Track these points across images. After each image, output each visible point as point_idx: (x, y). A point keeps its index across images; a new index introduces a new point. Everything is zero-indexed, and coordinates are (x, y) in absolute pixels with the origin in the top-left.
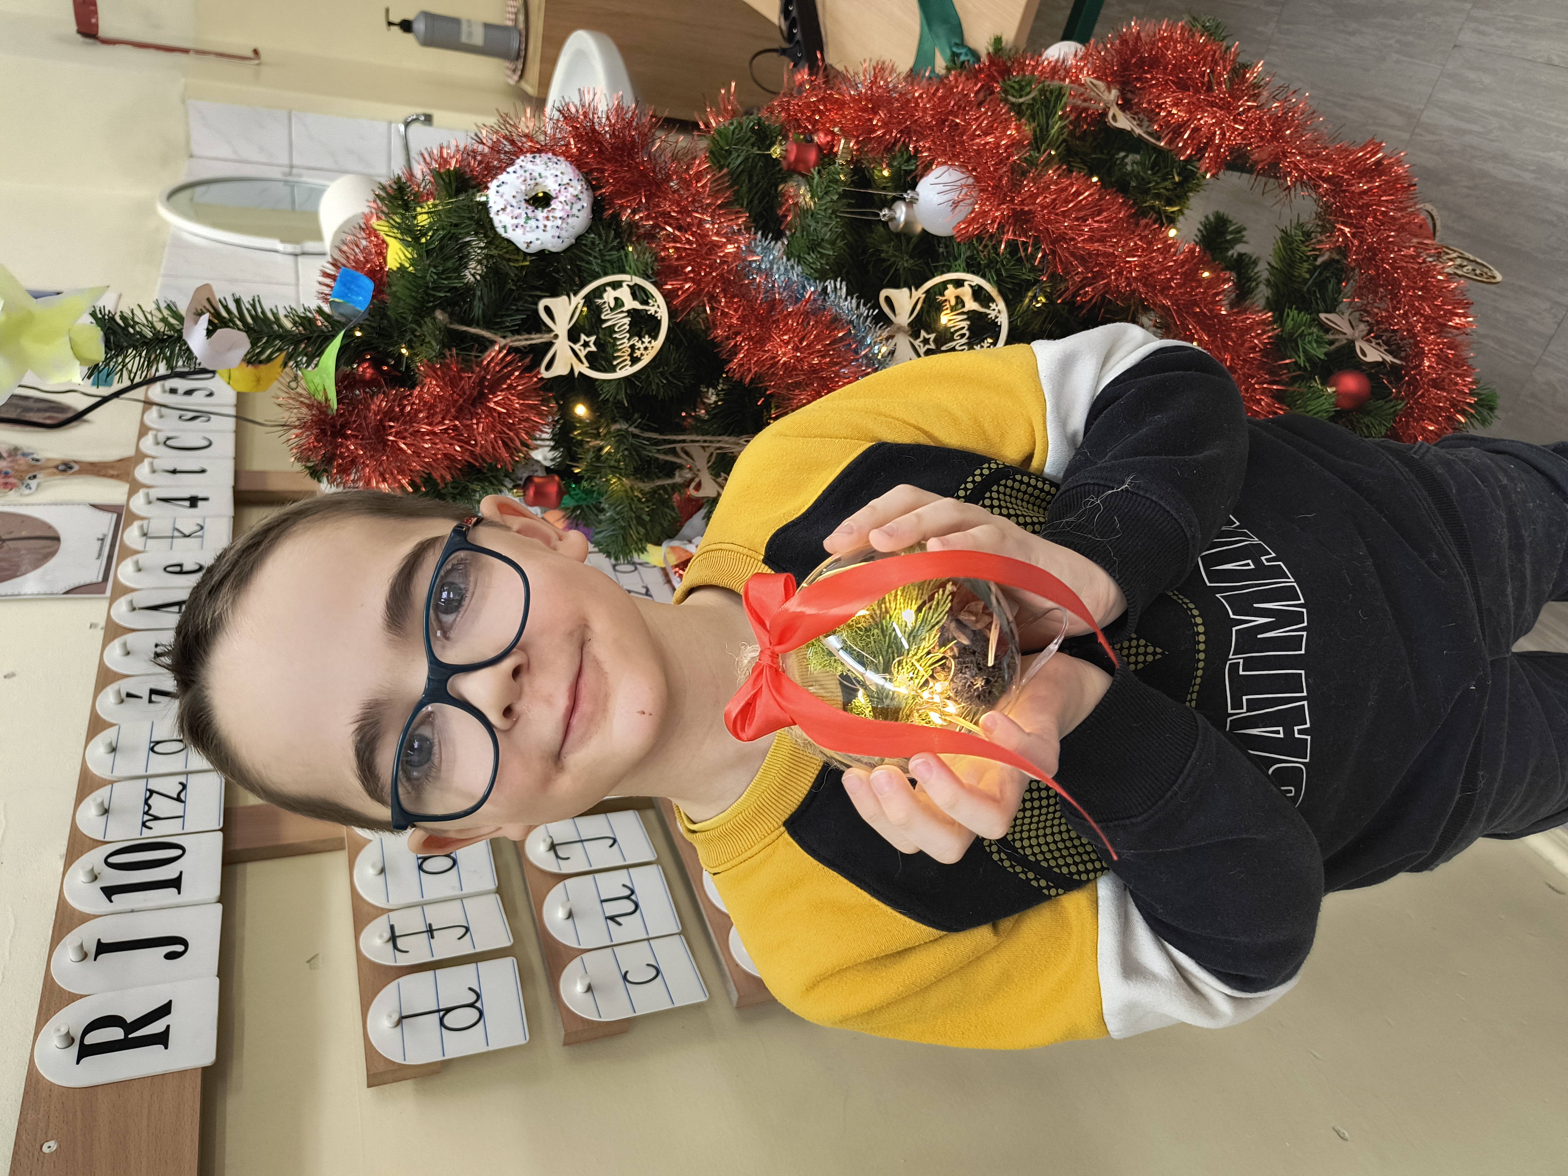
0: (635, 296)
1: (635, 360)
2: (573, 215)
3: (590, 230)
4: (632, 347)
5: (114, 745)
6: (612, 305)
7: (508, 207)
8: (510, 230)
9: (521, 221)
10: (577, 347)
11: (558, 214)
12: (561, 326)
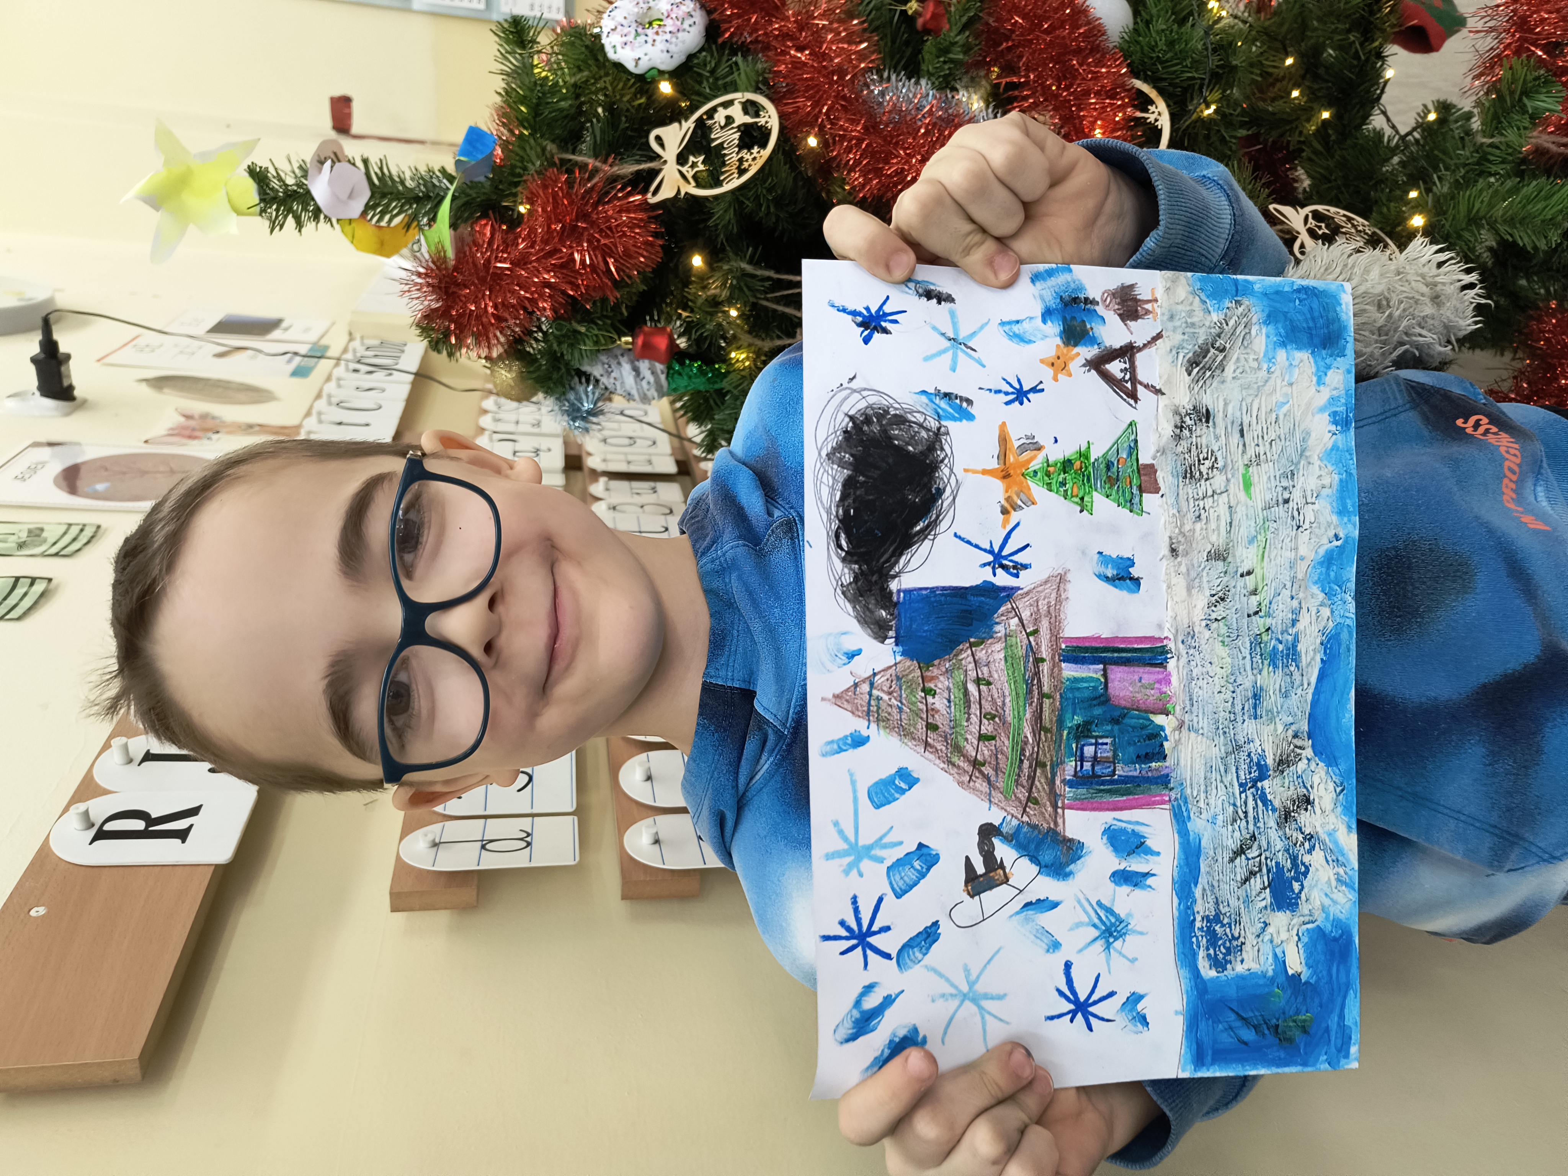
0: (746, 112)
1: (742, 172)
2: (684, 30)
3: (702, 50)
4: (741, 160)
6: (723, 124)
7: (619, 28)
8: (619, 49)
9: (630, 38)
10: (684, 169)
11: (668, 29)
12: (670, 153)
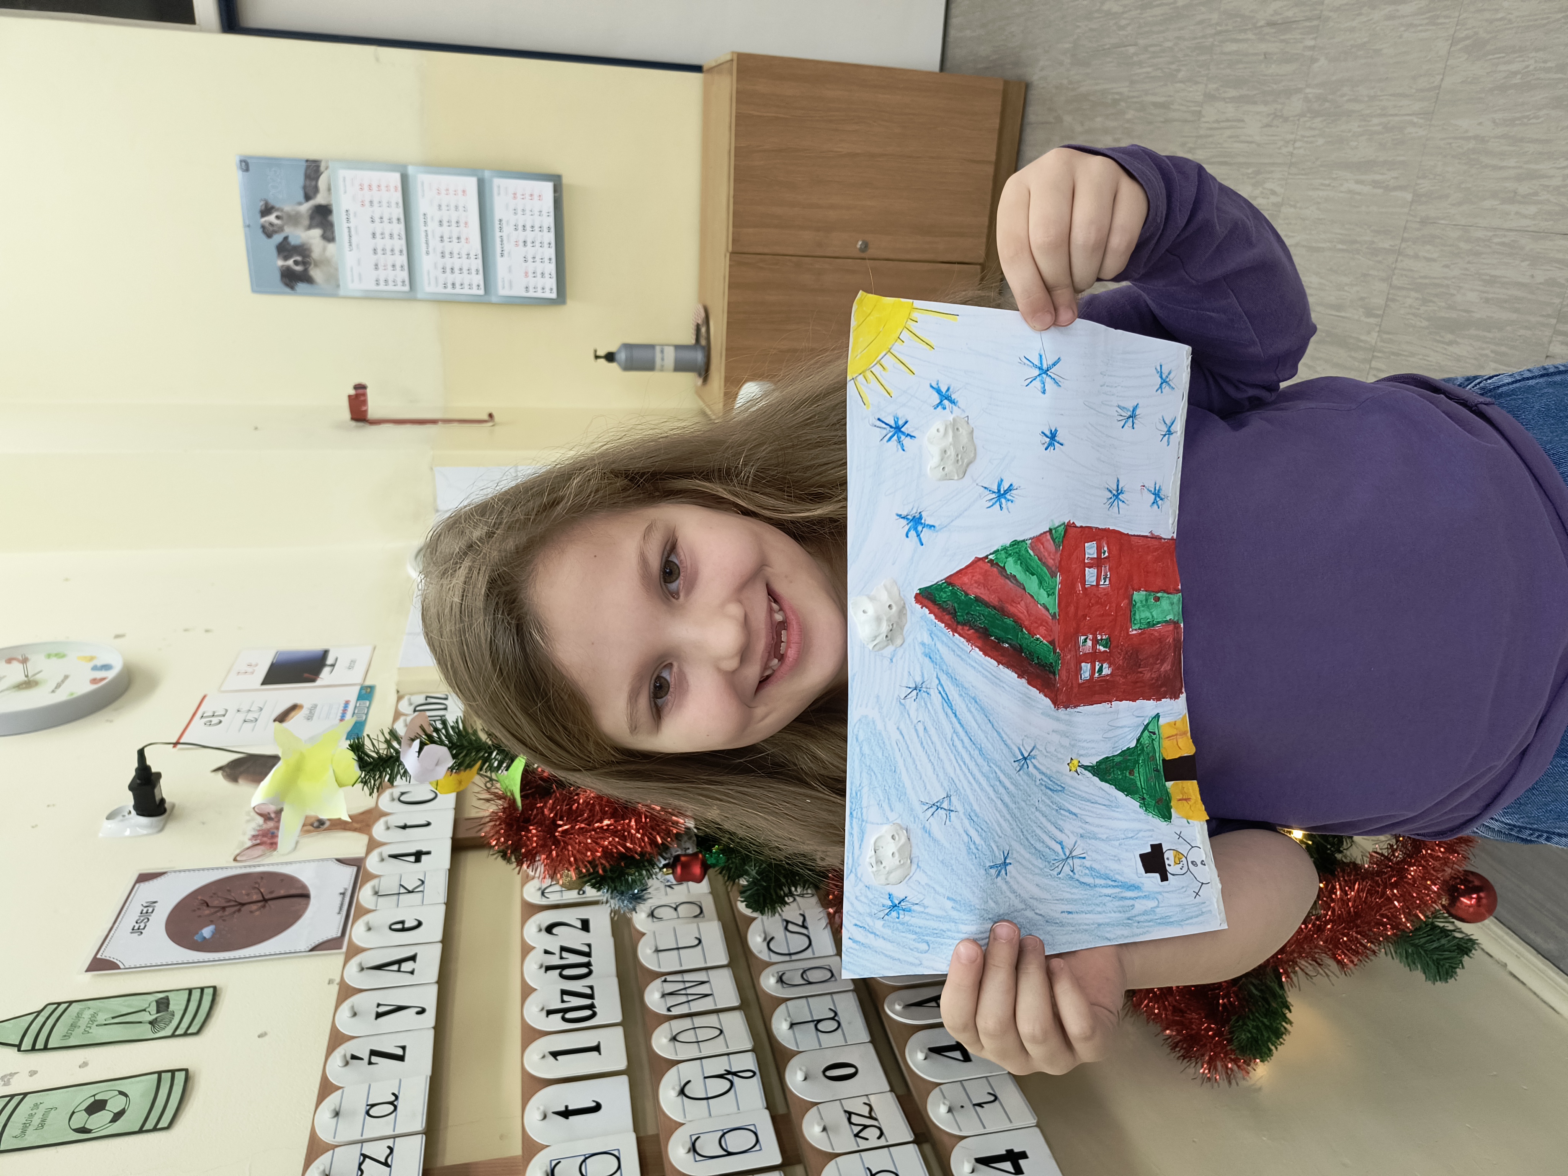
5: (337, 1110)
